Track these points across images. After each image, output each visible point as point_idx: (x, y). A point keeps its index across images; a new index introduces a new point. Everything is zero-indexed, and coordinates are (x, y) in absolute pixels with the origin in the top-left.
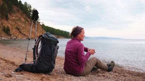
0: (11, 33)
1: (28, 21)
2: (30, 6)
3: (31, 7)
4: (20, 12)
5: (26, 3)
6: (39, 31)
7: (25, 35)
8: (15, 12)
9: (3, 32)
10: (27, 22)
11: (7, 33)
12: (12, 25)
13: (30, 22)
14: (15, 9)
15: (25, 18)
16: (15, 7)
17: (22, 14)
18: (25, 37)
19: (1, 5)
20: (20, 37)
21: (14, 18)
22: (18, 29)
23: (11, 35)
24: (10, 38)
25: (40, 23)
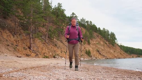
0: (92, 55)
1: (106, 43)
2: (108, 31)
4: (100, 37)
5: (104, 28)
6: (118, 51)
7: (104, 56)
8: (95, 38)
9: (85, 54)
10: (105, 45)
11: (88, 55)
12: (93, 48)
13: (108, 44)
14: (95, 35)
15: (103, 42)
16: (95, 33)
17: (101, 39)
18: (104, 58)
19: (84, 33)
20: (100, 57)
21: (94, 42)
22: (98, 51)
23: (91, 56)
24: (90, 59)
25: (118, 44)
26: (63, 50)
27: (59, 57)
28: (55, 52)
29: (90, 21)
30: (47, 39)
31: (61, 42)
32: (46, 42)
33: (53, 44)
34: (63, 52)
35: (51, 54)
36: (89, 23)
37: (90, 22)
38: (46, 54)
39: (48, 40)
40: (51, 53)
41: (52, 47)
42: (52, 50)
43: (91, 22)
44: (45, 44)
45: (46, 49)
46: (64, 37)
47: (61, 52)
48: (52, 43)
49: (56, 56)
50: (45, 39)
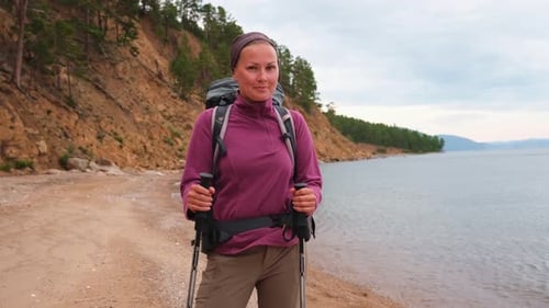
2: (287, 51)
3: (289, 56)
19: (197, 56)
25: (320, 106)
26: (108, 129)
27: (93, 164)
28: (66, 135)
29: (220, 8)
30: (23, 72)
31: (97, 88)
32: (12, 81)
33: (53, 98)
34: (107, 138)
35: (43, 146)
36: (216, 16)
37: (217, 11)
38: (14, 151)
39: (26, 76)
40: (47, 140)
41: (49, 112)
42: (52, 125)
43: (222, 11)
44: (8, 92)
45: (13, 120)
46: (108, 66)
47: (100, 138)
48: (51, 91)
49: (71, 161)
50: (10, 69)
